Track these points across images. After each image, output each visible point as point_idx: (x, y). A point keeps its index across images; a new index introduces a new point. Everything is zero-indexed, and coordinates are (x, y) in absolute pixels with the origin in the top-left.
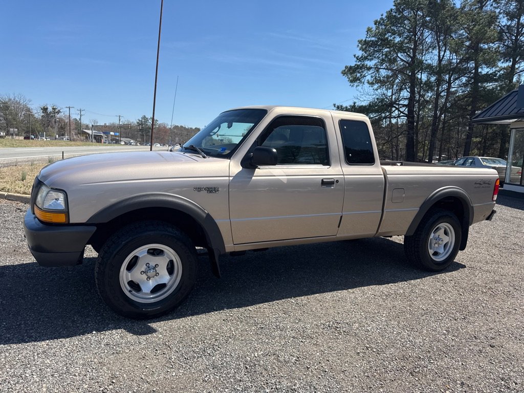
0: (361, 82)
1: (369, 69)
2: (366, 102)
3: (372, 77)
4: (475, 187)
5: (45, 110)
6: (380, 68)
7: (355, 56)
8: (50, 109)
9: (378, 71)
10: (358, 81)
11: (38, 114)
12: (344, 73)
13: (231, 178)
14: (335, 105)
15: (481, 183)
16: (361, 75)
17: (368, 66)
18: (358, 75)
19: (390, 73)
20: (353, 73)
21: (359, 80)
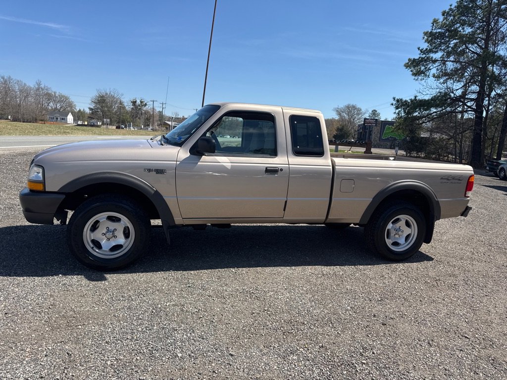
0: (426, 75)
1: (435, 61)
2: (429, 95)
3: (437, 70)
4: (441, 183)
5: (134, 103)
6: (447, 61)
7: (419, 49)
8: (138, 102)
9: (444, 64)
10: (422, 75)
11: (129, 107)
12: (407, 66)
13: (178, 163)
14: (394, 98)
15: (449, 179)
16: (426, 68)
17: (433, 59)
18: (423, 68)
19: (458, 66)
20: (417, 67)
21: (424, 73)
